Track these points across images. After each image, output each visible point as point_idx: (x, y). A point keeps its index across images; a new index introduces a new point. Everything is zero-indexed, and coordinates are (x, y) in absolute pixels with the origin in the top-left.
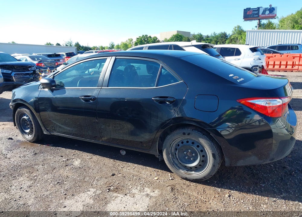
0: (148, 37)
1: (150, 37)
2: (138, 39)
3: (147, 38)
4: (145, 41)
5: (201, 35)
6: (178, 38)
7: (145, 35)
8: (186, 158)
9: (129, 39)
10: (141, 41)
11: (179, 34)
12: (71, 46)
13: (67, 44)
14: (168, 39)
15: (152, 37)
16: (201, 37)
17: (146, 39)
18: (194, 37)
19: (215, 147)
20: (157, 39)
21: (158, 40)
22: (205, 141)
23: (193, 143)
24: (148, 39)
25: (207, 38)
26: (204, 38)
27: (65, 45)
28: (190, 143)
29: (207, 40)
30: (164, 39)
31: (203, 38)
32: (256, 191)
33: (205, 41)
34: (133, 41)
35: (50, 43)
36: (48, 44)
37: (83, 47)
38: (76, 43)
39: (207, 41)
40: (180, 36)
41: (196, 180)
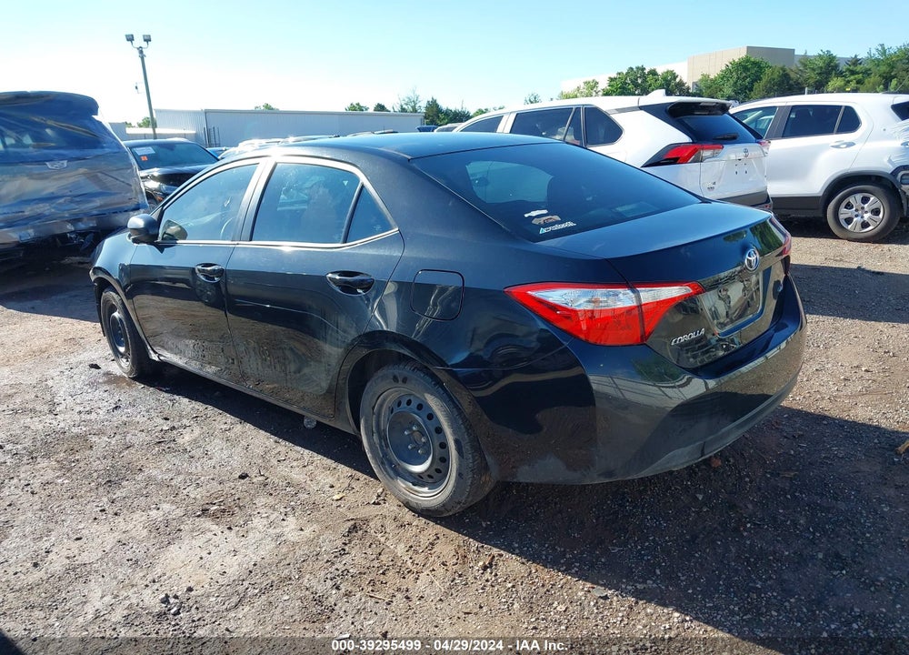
0: (646, 72)
1: (653, 73)
2: (612, 80)
3: (644, 77)
4: (636, 85)
5: (831, 58)
6: (748, 70)
7: (638, 68)
8: (409, 447)
9: (585, 83)
10: (624, 88)
11: (752, 59)
12: (416, 111)
13: (404, 106)
14: (712, 77)
15: (660, 71)
16: (828, 65)
17: (639, 81)
18: (805, 65)
19: (461, 422)
20: (675, 77)
21: (678, 80)
22: (439, 402)
23: (420, 407)
24: (645, 80)
25: (851, 68)
26: (843, 67)
27: (398, 108)
28: (414, 405)
29: (853, 73)
30: (700, 77)
31: (837, 66)
32: (517, 545)
33: (845, 76)
34: (599, 89)
35: (358, 104)
36: (353, 108)
37: (447, 113)
38: (431, 100)
39: (852, 77)
40: (754, 63)
41: (428, 510)
